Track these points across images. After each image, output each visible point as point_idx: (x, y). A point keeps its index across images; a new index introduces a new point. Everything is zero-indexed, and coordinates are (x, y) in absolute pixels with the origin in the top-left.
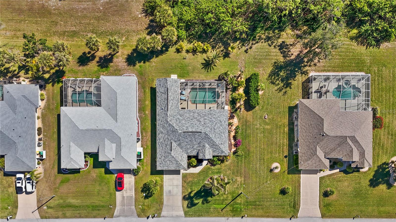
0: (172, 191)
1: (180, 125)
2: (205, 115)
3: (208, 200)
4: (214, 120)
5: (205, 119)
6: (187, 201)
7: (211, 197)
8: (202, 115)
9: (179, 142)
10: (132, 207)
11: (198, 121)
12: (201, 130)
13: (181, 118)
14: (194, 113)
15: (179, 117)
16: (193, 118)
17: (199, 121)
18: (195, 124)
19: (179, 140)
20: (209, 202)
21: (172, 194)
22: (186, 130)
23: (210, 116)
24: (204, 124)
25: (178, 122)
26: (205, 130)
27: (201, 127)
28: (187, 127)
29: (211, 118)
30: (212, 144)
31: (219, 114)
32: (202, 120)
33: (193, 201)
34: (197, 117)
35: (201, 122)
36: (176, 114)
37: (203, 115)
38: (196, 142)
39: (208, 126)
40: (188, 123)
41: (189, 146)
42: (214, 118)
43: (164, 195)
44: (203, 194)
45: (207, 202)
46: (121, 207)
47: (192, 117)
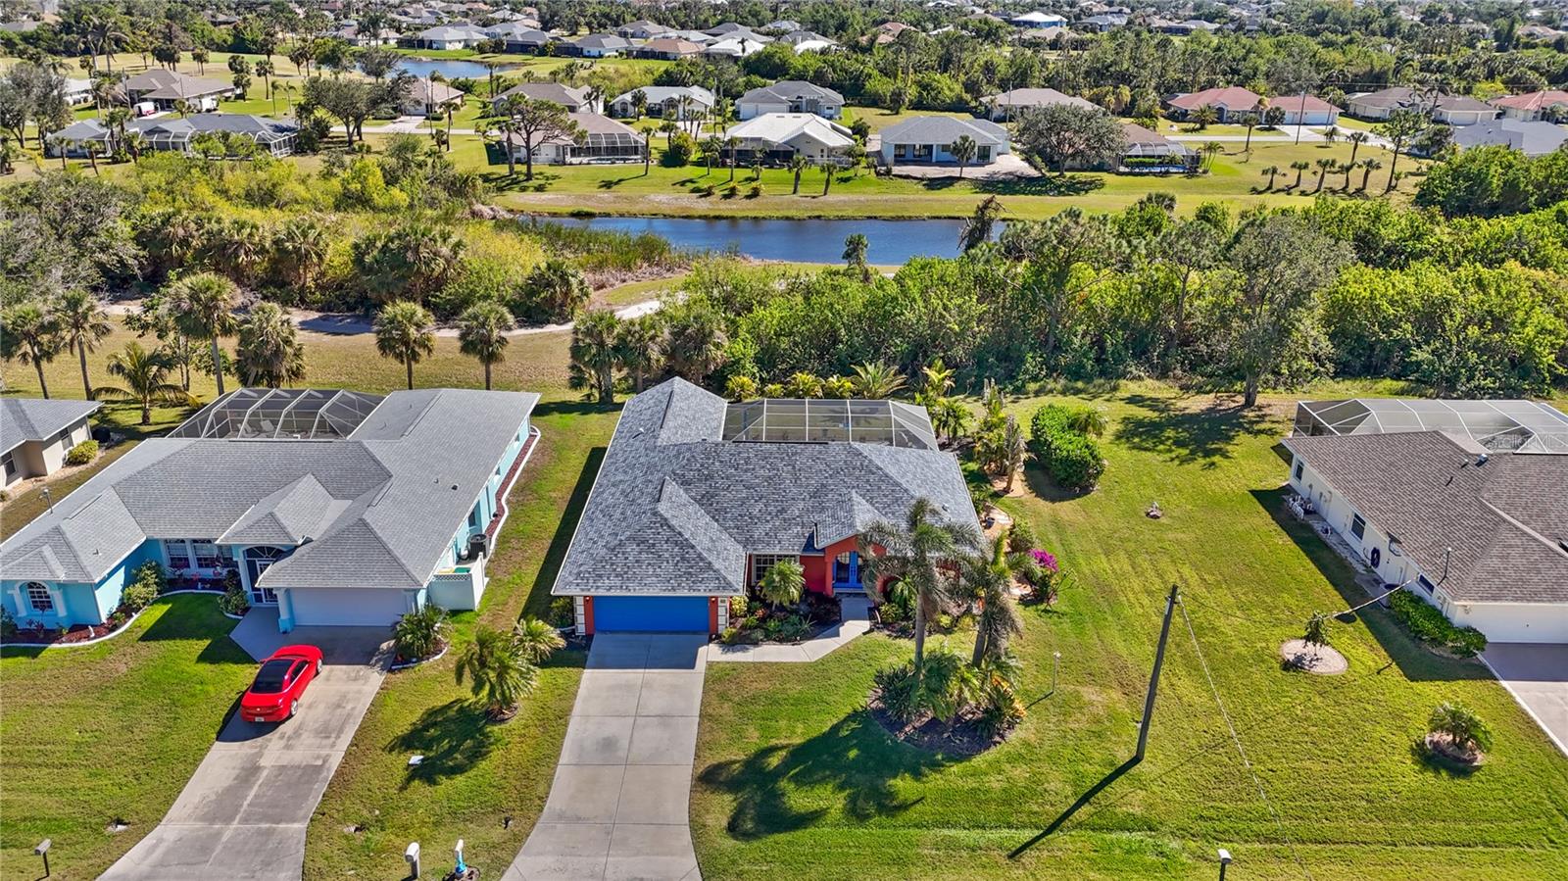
0: (625, 743)
3: (891, 795)
6: (728, 798)
7: (917, 775)
9: (703, 488)
10: (282, 826)
19: (709, 477)
20: (904, 807)
21: (622, 754)
30: (885, 496)
33: (777, 795)
38: (801, 486)
41: (761, 505)
43: (565, 757)
44: (853, 754)
45: (890, 806)
46: (199, 825)
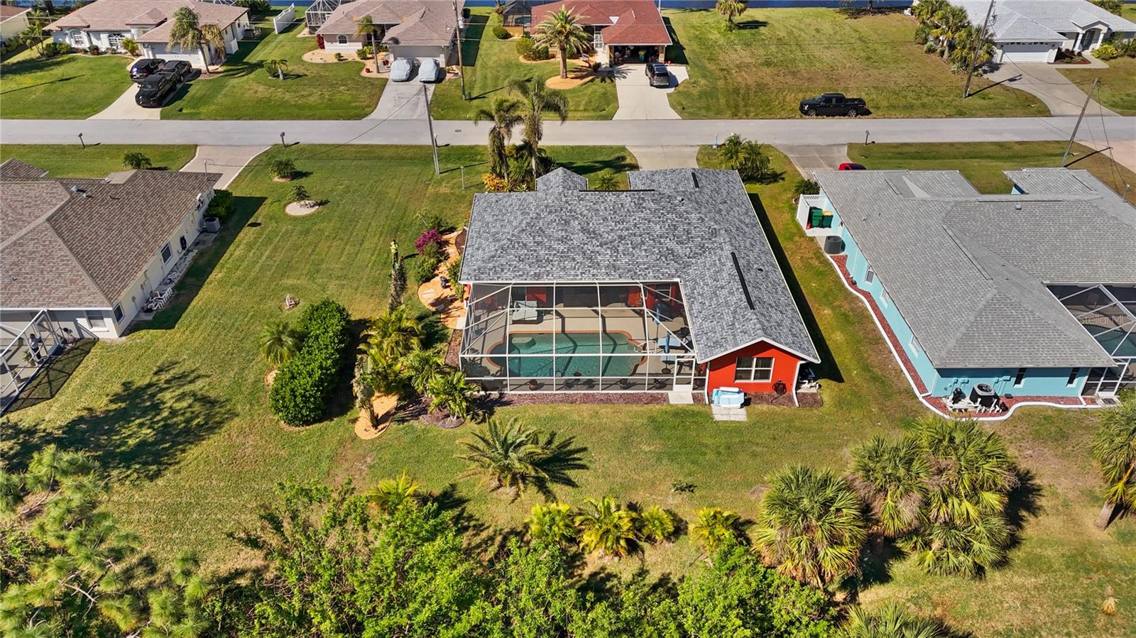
1: (670, 216)
2: (563, 256)
4: (523, 236)
5: (562, 240)
8: (579, 258)
11: (594, 232)
12: (582, 200)
13: (672, 244)
14: (615, 268)
15: (679, 249)
16: (616, 243)
17: (589, 232)
18: (605, 219)
22: (643, 199)
23: (542, 253)
24: (567, 222)
25: (680, 229)
26: (564, 199)
27: (581, 208)
28: (640, 207)
29: (538, 243)
31: (503, 261)
32: (578, 238)
34: (597, 249)
35: (583, 230)
36: (694, 261)
37: (574, 259)
39: (550, 212)
40: (635, 225)
42: (525, 245)
47: (621, 249)
